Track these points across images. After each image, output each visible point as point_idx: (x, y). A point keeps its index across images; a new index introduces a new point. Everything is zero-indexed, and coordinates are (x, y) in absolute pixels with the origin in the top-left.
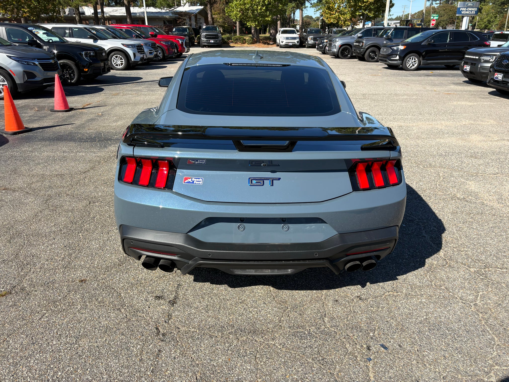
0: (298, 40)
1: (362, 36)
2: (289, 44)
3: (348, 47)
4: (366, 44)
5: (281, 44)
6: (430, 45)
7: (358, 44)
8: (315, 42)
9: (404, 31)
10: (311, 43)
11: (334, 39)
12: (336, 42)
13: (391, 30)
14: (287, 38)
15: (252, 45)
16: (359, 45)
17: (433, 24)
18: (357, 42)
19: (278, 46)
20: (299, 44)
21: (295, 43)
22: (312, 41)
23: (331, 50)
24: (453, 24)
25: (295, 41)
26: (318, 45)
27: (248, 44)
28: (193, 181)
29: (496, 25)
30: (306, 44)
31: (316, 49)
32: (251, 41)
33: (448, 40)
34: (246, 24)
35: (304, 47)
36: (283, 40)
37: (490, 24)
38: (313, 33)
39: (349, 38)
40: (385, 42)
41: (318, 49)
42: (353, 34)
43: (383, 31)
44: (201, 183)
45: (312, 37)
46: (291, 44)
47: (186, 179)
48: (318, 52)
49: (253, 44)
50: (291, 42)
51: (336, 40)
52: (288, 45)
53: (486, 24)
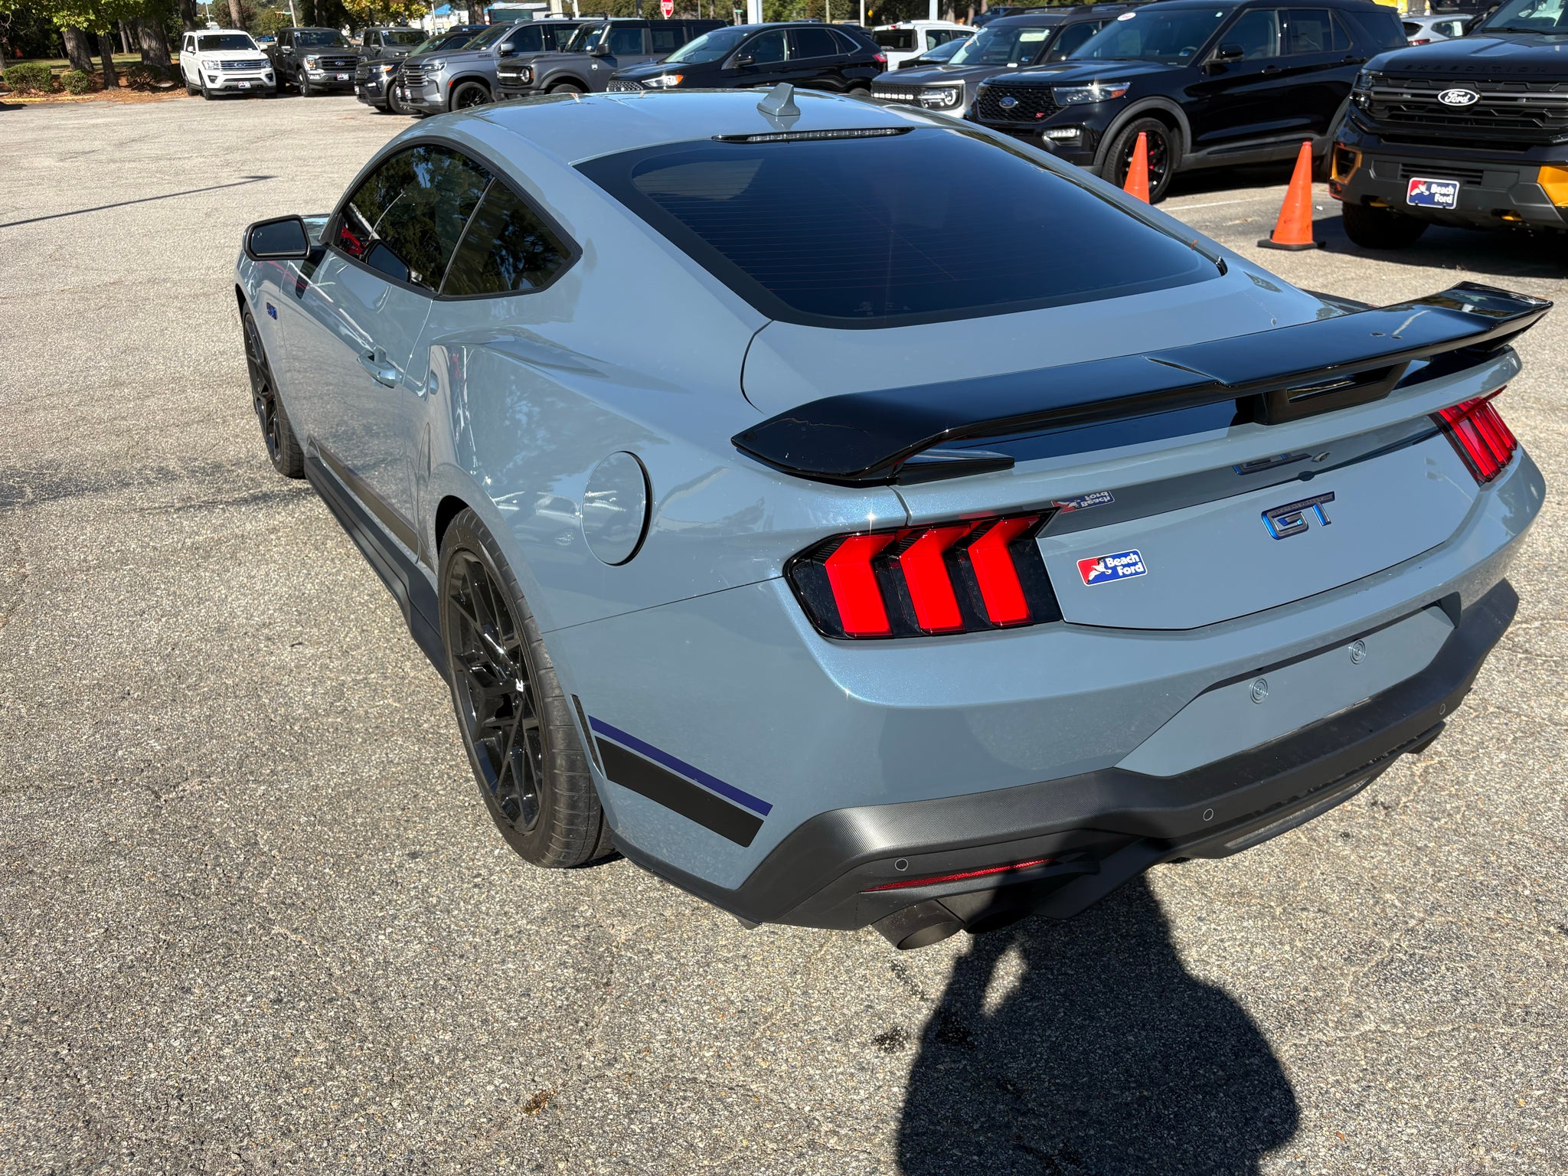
0: (268, 70)
1: (513, 51)
2: (240, 84)
3: (477, 85)
4: (540, 75)
5: (209, 85)
6: (744, 68)
7: (515, 75)
8: (332, 74)
9: (640, 31)
10: (317, 77)
11: (425, 62)
12: (433, 70)
13: (604, 29)
14: (228, 65)
15: (93, 96)
16: (519, 78)
17: (668, 12)
18: (505, 69)
19: (195, 92)
20: (274, 83)
21: (260, 79)
22: (321, 71)
23: (424, 100)
24: (692, 10)
25: (262, 74)
26: (362, 83)
27: (73, 93)
28: (1114, 568)
29: (801, 9)
30: (301, 83)
31: (354, 98)
32: (84, 83)
33: (787, 52)
34: (50, 21)
35: (295, 92)
36: (213, 73)
37: (785, 7)
38: (312, 44)
39: (474, 55)
40: (595, 66)
41: (361, 97)
42: (484, 44)
43: (577, 32)
44: (1139, 568)
45: (317, 57)
46: (247, 85)
47: (1086, 567)
48: (366, 106)
49: (96, 91)
50: (245, 77)
51: (432, 65)
52: (236, 88)
53: (775, 8)
